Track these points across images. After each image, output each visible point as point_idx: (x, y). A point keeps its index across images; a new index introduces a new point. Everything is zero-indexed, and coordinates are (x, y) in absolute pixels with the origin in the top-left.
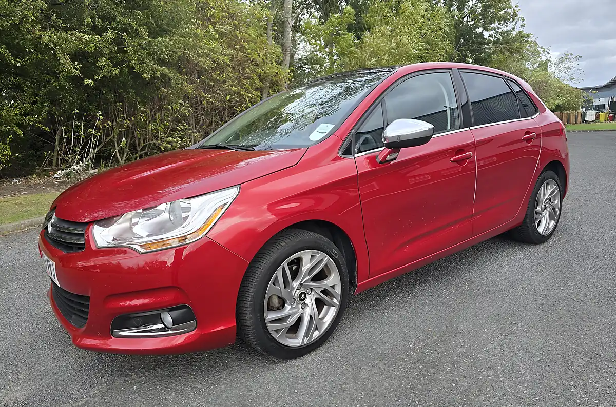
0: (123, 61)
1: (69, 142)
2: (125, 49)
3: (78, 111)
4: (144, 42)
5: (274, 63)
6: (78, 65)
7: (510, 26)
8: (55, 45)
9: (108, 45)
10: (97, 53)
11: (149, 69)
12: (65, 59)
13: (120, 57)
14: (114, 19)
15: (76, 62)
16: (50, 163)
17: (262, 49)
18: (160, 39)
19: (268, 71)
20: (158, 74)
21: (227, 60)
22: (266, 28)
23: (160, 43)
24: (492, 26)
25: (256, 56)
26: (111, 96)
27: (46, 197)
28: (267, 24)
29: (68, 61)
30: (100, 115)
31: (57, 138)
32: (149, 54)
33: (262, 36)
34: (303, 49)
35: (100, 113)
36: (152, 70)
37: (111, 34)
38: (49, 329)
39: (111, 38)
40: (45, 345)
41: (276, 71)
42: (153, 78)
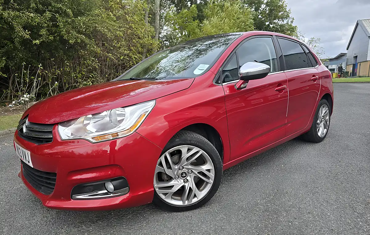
0: (56, 32)
1: (19, 83)
2: (58, 24)
3: (25, 63)
4: (70, 20)
5: (150, 37)
6: (28, 32)
7: (285, 22)
8: (12, 19)
9: (46, 22)
10: (39, 27)
11: (73, 38)
12: (19, 28)
13: (54, 29)
14: (50, 5)
15: (26, 30)
16: (6, 97)
17: (142, 29)
18: (79, 18)
19: (146, 42)
20: (79, 41)
21: (121, 34)
22: (144, 16)
23: (80, 20)
24: (274, 21)
25: (139, 32)
26: (47, 55)
27: (5, 118)
28: (145, 13)
29: (21, 29)
30: (41, 66)
31: (11, 82)
32: (73, 28)
33: (142, 20)
34: (166, 30)
35: (41, 65)
36: (75, 38)
37: (48, 14)
38: (19, 200)
39: (49, 17)
40: (18, 210)
41: (151, 42)
42: (76, 43)
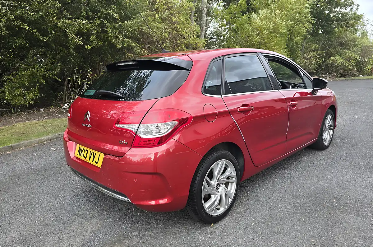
0: (104, 37)
1: (72, 87)
2: (106, 30)
3: (77, 69)
4: (117, 25)
5: (195, 37)
6: (80, 38)
8: (66, 28)
9: (96, 28)
10: (90, 33)
11: (120, 42)
12: (72, 36)
13: (103, 35)
14: (99, 11)
16: (62, 99)
17: (187, 28)
18: (126, 22)
19: (191, 42)
20: (125, 45)
21: (166, 35)
22: (190, 15)
23: (127, 24)
25: (184, 33)
26: (97, 59)
27: (58, 121)
28: (191, 12)
29: (74, 37)
30: (90, 71)
31: (65, 85)
32: (120, 32)
33: (188, 20)
34: (213, 26)
36: (122, 42)
37: (97, 21)
39: (98, 24)
41: (196, 42)
42: (123, 47)
